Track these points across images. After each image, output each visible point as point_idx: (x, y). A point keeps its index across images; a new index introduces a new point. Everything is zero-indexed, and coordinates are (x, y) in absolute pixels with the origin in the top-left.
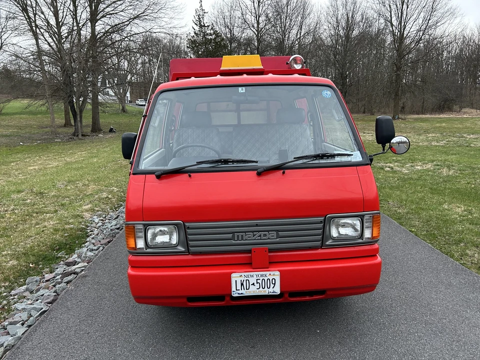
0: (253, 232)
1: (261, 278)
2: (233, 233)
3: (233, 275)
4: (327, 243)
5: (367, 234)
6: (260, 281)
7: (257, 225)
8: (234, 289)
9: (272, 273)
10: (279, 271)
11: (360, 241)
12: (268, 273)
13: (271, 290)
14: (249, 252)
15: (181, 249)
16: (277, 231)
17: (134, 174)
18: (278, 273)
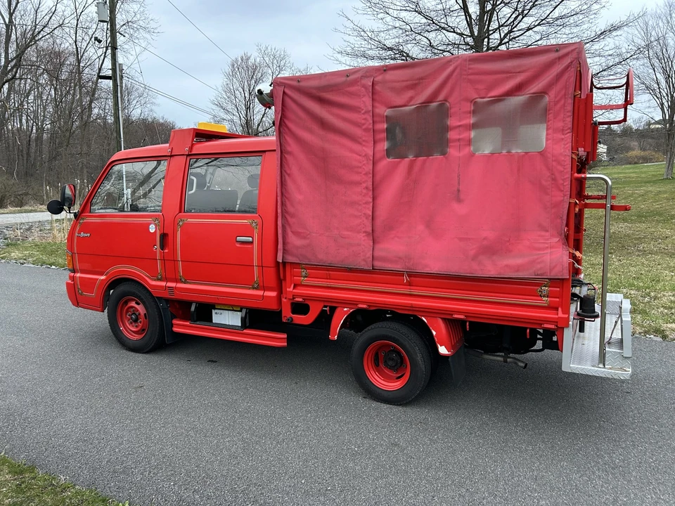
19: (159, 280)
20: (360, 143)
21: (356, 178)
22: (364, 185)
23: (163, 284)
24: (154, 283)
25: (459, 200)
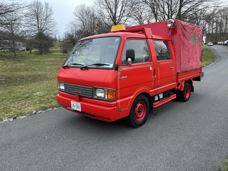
0: (76, 89)
1: (77, 105)
2: (72, 88)
3: (71, 102)
4: (94, 97)
5: (106, 97)
6: (76, 105)
7: (76, 86)
8: (72, 106)
10: (80, 103)
11: (104, 99)
12: (78, 103)
13: (79, 109)
14: (75, 95)
16: (81, 90)
19: (152, 89)
20: (188, 40)
21: (187, 49)
22: (188, 51)
23: (153, 90)
24: (151, 91)
25: (196, 54)
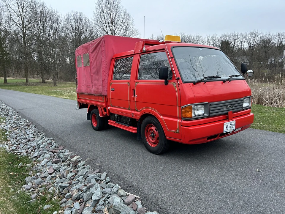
0: (228, 105)
3: (224, 124)
4: (243, 108)
5: (250, 105)
6: (231, 125)
7: (229, 102)
8: (224, 130)
9: (234, 121)
11: (249, 107)
13: (233, 129)
14: (227, 114)
15: (206, 115)
17: (184, 83)
18: (235, 121)
